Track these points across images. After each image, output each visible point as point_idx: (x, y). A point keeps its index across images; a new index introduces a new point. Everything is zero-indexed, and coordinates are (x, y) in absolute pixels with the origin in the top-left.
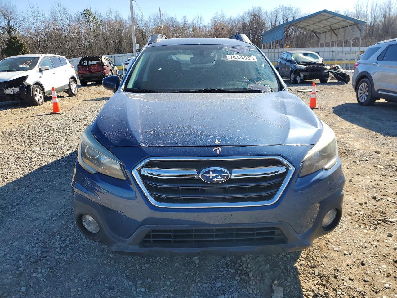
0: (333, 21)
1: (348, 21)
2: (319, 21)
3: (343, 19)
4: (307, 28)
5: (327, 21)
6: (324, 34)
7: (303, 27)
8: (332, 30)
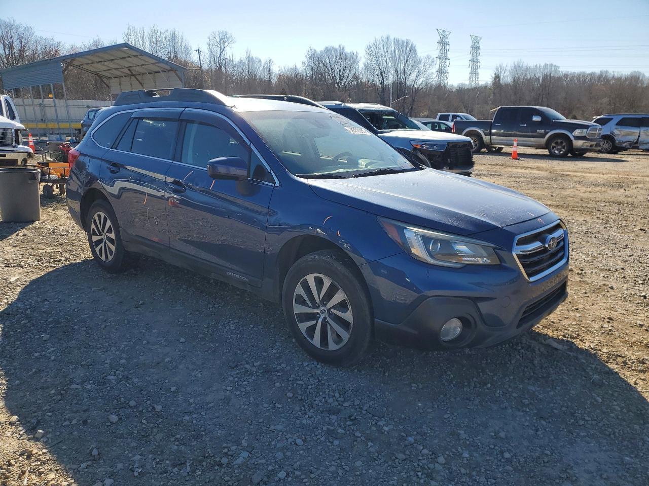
0: (135, 61)
1: (161, 65)
2: (110, 59)
3: (154, 61)
4: (85, 66)
5: (126, 61)
6: (117, 80)
7: (79, 66)
8: (132, 75)
